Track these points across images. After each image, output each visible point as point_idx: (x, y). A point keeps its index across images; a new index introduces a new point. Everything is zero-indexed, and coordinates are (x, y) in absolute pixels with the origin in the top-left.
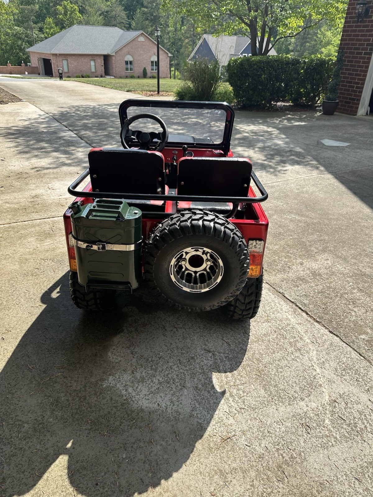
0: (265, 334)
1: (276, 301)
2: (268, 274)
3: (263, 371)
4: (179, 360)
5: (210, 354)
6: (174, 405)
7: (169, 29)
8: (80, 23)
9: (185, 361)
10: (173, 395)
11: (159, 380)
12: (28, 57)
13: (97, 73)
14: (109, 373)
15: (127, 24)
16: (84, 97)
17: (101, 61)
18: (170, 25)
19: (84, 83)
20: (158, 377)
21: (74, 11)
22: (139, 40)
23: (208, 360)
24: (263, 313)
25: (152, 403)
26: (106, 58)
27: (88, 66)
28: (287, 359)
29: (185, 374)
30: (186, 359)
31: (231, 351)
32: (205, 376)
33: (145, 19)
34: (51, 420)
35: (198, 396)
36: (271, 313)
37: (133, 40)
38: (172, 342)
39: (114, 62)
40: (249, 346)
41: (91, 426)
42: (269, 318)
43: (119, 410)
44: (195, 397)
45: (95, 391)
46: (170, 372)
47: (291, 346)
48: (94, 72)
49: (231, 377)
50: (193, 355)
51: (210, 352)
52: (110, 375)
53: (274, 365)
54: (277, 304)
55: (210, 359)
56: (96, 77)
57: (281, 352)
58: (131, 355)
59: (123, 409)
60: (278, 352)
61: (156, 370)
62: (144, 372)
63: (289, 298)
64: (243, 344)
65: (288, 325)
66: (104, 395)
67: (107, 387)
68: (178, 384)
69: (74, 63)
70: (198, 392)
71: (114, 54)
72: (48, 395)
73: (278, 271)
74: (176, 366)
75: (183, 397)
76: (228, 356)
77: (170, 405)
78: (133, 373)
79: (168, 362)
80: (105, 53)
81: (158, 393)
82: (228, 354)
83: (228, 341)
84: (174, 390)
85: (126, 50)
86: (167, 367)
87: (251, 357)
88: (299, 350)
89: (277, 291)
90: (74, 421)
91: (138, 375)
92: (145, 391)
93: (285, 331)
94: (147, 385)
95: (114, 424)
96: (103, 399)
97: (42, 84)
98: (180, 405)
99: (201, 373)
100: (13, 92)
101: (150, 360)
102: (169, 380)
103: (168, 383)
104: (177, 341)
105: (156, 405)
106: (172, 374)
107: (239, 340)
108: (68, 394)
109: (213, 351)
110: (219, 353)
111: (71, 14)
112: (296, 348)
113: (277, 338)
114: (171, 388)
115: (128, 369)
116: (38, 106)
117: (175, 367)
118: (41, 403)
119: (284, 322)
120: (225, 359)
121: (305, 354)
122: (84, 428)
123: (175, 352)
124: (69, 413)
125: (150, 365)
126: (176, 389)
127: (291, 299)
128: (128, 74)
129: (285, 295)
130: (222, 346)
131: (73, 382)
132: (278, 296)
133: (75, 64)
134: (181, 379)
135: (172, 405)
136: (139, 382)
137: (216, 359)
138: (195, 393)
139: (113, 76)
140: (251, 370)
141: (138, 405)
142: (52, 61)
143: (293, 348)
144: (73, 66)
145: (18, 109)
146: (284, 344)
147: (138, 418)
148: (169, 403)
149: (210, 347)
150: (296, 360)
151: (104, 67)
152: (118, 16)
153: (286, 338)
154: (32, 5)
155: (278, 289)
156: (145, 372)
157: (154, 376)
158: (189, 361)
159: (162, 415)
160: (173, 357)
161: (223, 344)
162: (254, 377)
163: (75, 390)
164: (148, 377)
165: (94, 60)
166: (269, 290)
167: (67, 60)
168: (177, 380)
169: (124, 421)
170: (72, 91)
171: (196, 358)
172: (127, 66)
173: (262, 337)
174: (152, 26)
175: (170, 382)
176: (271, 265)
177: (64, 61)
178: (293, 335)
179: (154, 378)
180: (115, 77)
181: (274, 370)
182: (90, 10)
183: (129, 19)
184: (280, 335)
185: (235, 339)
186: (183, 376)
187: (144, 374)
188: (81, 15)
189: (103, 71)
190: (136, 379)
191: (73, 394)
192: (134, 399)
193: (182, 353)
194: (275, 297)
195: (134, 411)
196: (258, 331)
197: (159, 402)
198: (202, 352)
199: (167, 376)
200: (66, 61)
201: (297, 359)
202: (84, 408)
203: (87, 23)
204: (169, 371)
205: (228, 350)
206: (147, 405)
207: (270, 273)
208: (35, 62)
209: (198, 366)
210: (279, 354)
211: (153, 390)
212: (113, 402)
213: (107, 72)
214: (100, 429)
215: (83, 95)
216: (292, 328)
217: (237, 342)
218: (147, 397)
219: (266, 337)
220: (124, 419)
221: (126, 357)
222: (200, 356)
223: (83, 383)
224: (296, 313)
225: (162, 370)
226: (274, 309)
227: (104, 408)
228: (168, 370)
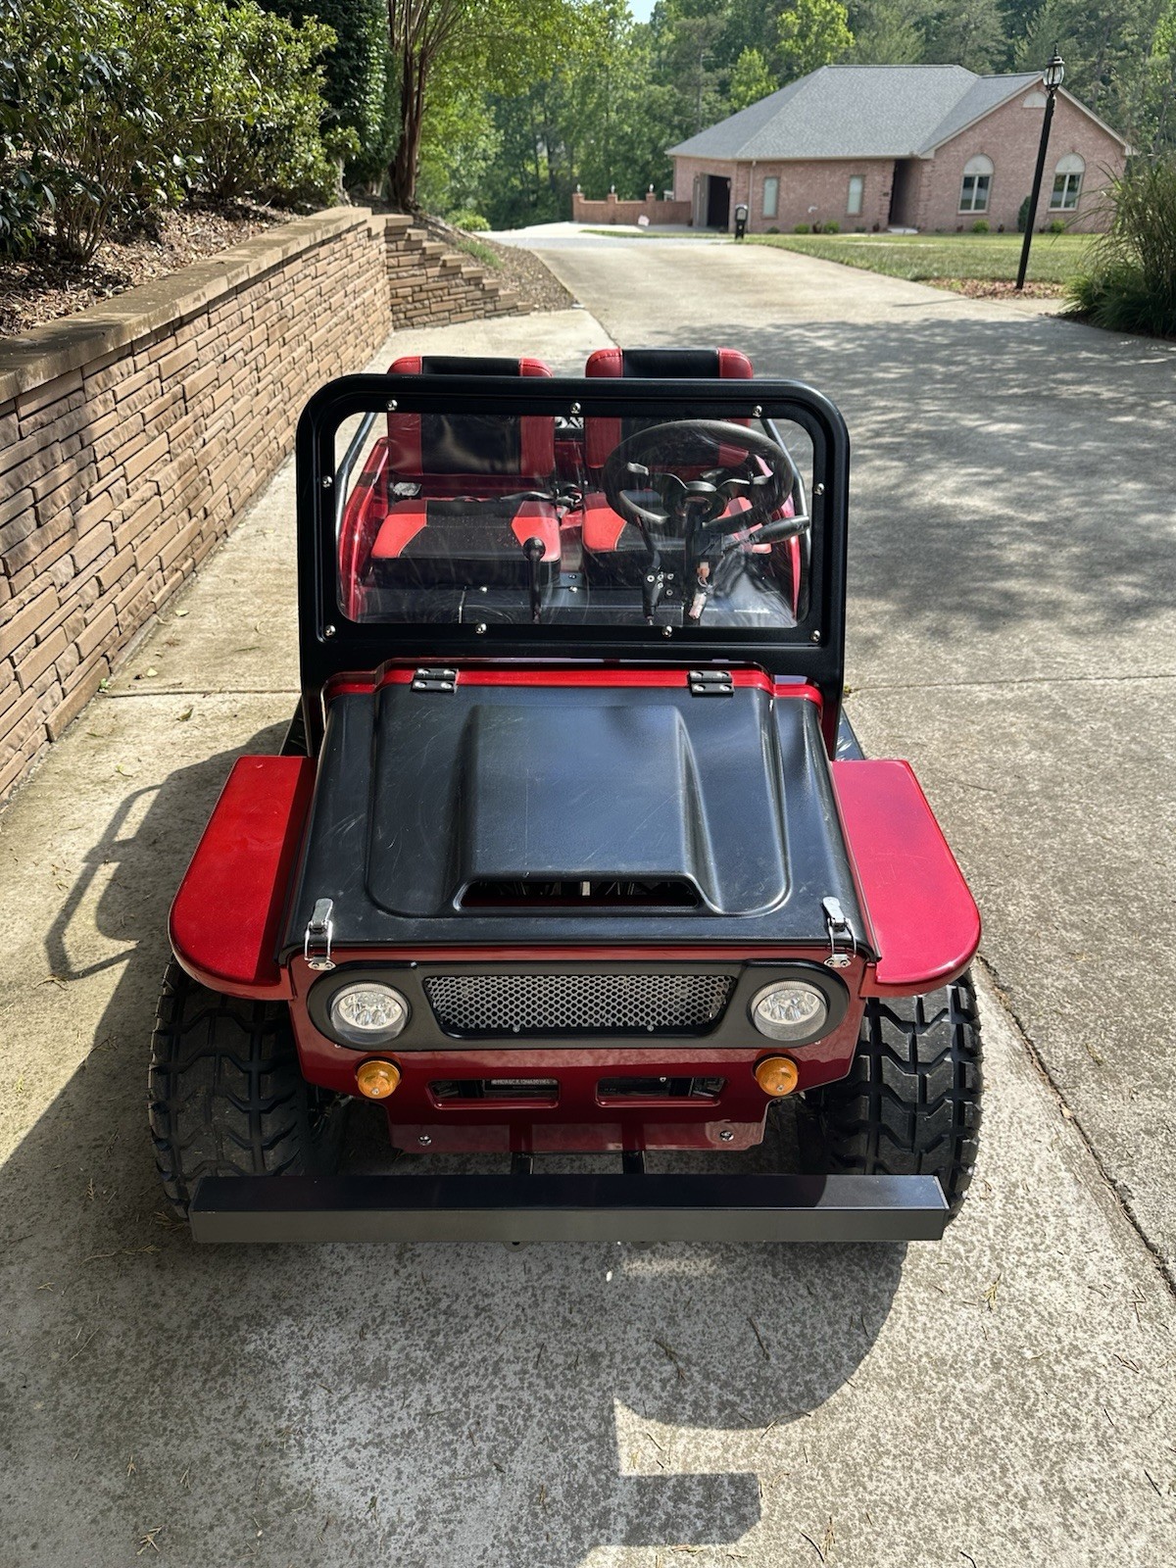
0: (943, 1362)
1: (1074, 1222)
2: (1098, 1082)
3: (846, 1531)
4: (542, 1346)
5: (669, 1369)
6: (422, 1531)
7: (1149, 61)
8: (844, 60)
9: (560, 1359)
10: (442, 1484)
11: (428, 1401)
12: (670, 175)
13: (863, 220)
14: (292, 1302)
15: (1000, 52)
16: (764, 297)
17: (883, 180)
18: (1156, 46)
19: (792, 250)
20: (432, 1388)
21: (832, 21)
22: (1027, 104)
23: (647, 1388)
24: (985, 1261)
25: (354, 1486)
26: (903, 169)
27: (840, 196)
28: (982, 1522)
29: (532, 1416)
30: (567, 1355)
31: (756, 1388)
32: (600, 1456)
33: (1067, 31)
34: (39, 1406)
35: (528, 1532)
36: (1022, 1272)
37: (1004, 107)
38: (556, 1263)
39: (925, 181)
40: (846, 1388)
41: (128, 1485)
42: (1002, 1291)
43: (239, 1466)
44: (515, 1529)
45: (213, 1354)
46: (485, 1384)
47: (1035, 1466)
48: (854, 216)
49: (699, 1505)
50: (602, 1348)
51: (671, 1356)
52: (288, 1313)
53: (911, 1527)
54: (1073, 1237)
55: (657, 1387)
56: (858, 231)
57: (974, 1476)
58: (393, 1262)
59: (254, 1465)
60: (958, 1471)
61: (439, 1356)
62: (397, 1346)
63: (1143, 1224)
64: (825, 1374)
65: (1075, 1351)
66: (230, 1384)
67: (258, 1355)
68: (486, 1447)
69: (795, 186)
70: (535, 1515)
71: (930, 155)
72: (82, 1311)
73: (1156, 1078)
74: (518, 1367)
75: (475, 1510)
76: (733, 1405)
77: (412, 1524)
78: (362, 1337)
79: (497, 1340)
80: (902, 152)
81: (397, 1453)
82: (740, 1393)
83: (770, 1334)
84: (459, 1464)
85: (975, 139)
86: (484, 1360)
87: (825, 1447)
88: (1067, 1498)
89: (1104, 1172)
90: (91, 1442)
91: (373, 1349)
92: (358, 1429)
93: (1045, 1380)
94: (379, 1404)
95: (195, 1512)
96: (221, 1396)
97: (665, 256)
98: (443, 1541)
99: (592, 1437)
100: (567, 280)
101: (443, 1305)
102: (462, 1416)
103: (453, 1427)
104: (576, 1264)
105: (362, 1503)
106: (487, 1398)
107: (819, 1349)
108: (133, 1333)
109: (688, 1361)
110: (706, 1377)
111: (824, 32)
112: (1055, 1484)
113: (989, 1397)
114: (455, 1451)
115: (355, 1314)
116: (607, 323)
117: (509, 1370)
118: (47, 1333)
119: (1061, 1331)
120: (714, 1413)
121: (1085, 1532)
122: (105, 1483)
123: (547, 1306)
124: (97, 1403)
125: (431, 1325)
126: (467, 1464)
127: (1147, 1232)
128: (965, 222)
129: (1131, 1204)
130: (733, 1350)
131: (171, 1292)
132: (1097, 1197)
133: (801, 190)
134: (506, 1430)
135: (418, 1526)
136: (360, 1378)
137: (680, 1399)
138: (524, 1512)
139: (913, 227)
140: (797, 1505)
141: (309, 1474)
142: (734, 182)
143: (1038, 1477)
144: (792, 196)
145: (546, 333)
146: (1007, 1440)
147: (280, 1527)
148: (409, 1515)
149: (684, 1338)
150: (1025, 1544)
151: (889, 198)
152: (977, 28)
153: (1029, 1415)
154: (711, 16)
155: (1115, 1164)
156: (403, 1349)
157: (422, 1380)
158: (576, 1364)
159: (361, 1556)
160: (528, 1328)
161: (742, 1341)
162: (794, 1546)
163: (161, 1327)
164: (402, 1371)
165: (863, 177)
166: (1069, 1158)
167: (778, 179)
168: (490, 1430)
169: (232, 1517)
170: (740, 276)
171: (605, 1362)
172: (968, 192)
173: (923, 1371)
174: (1085, 56)
175: (463, 1423)
176: (1132, 1045)
177: (768, 183)
178: (1072, 1411)
179: (418, 1386)
180: (921, 231)
181: (900, 1549)
182: (884, 14)
183: (1011, 37)
184: (1012, 1389)
185: (802, 1335)
186: (520, 1422)
187: (393, 1354)
188: (851, 35)
189: (886, 210)
190: (360, 1364)
191: (146, 1340)
192: (307, 1442)
193: (566, 1321)
194: (1079, 1200)
195: (280, 1493)
196: (920, 1336)
197: (382, 1492)
198: (642, 1349)
199: (465, 1395)
200: (775, 182)
201: (1034, 1542)
202: (146, 1408)
203: (866, 58)
204: (485, 1376)
205: (749, 1375)
206: (337, 1486)
207: (1114, 1077)
208: (686, 187)
209: (594, 1402)
210: (957, 1480)
211: (387, 1432)
212: (242, 1423)
213: (897, 214)
214: (143, 1513)
215: (763, 291)
216: (1085, 1372)
217: (804, 1352)
218: (352, 1455)
219: (941, 1375)
220: (234, 1510)
221: (373, 1262)
222: (624, 1359)
223: (194, 1310)
224: (1143, 1308)
225: (462, 1365)
226: (1044, 1257)
227: (202, 1432)
228: (482, 1371)
